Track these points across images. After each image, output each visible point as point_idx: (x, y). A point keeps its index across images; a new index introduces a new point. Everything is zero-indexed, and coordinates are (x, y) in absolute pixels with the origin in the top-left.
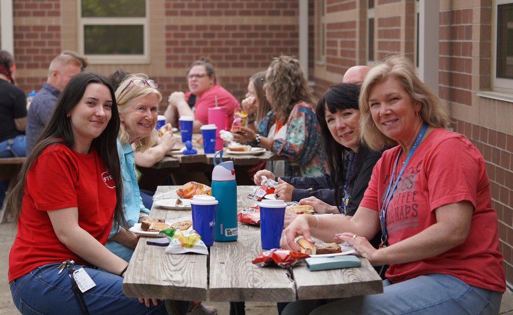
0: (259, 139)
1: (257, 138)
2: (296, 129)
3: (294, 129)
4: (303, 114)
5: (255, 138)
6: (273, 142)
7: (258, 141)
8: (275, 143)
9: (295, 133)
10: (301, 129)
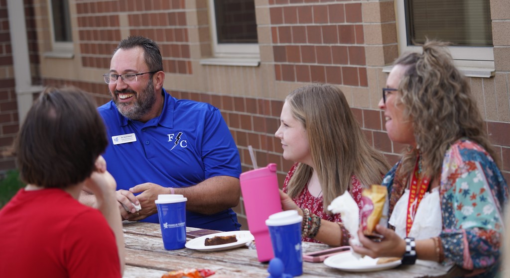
0: (413, 249)
1: (408, 248)
2: (474, 197)
3: (468, 196)
4: (478, 164)
5: (405, 249)
6: (439, 241)
7: (413, 253)
8: (443, 241)
9: (474, 205)
10: (484, 194)
